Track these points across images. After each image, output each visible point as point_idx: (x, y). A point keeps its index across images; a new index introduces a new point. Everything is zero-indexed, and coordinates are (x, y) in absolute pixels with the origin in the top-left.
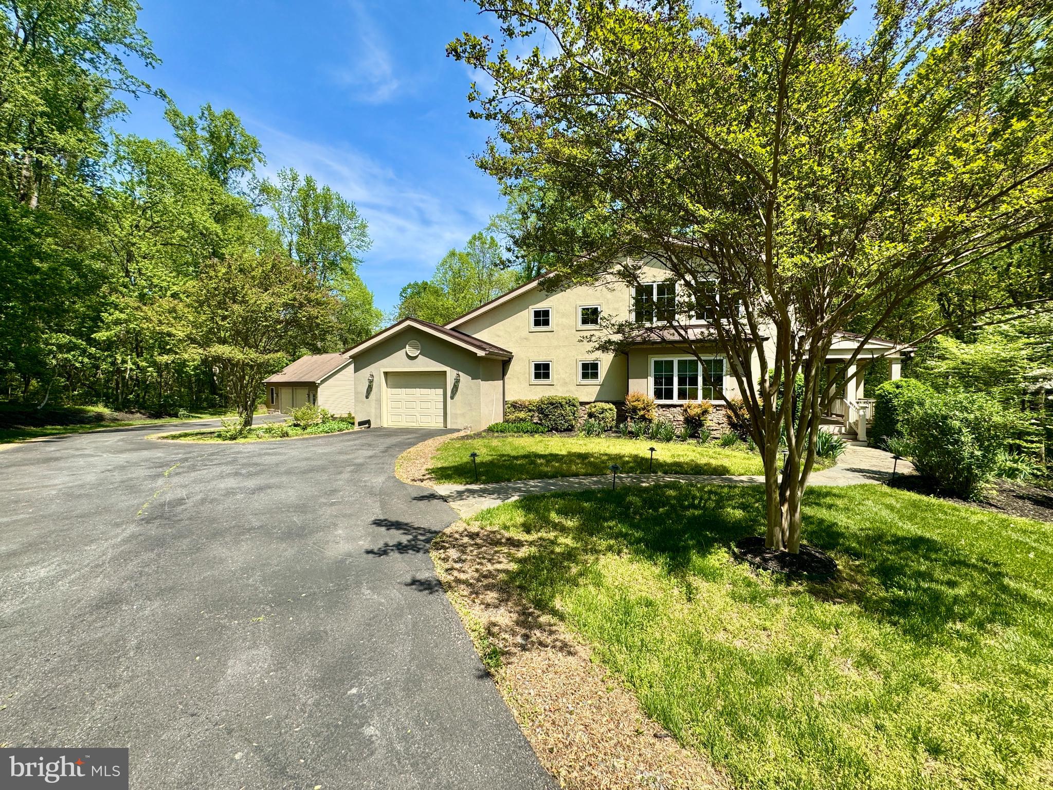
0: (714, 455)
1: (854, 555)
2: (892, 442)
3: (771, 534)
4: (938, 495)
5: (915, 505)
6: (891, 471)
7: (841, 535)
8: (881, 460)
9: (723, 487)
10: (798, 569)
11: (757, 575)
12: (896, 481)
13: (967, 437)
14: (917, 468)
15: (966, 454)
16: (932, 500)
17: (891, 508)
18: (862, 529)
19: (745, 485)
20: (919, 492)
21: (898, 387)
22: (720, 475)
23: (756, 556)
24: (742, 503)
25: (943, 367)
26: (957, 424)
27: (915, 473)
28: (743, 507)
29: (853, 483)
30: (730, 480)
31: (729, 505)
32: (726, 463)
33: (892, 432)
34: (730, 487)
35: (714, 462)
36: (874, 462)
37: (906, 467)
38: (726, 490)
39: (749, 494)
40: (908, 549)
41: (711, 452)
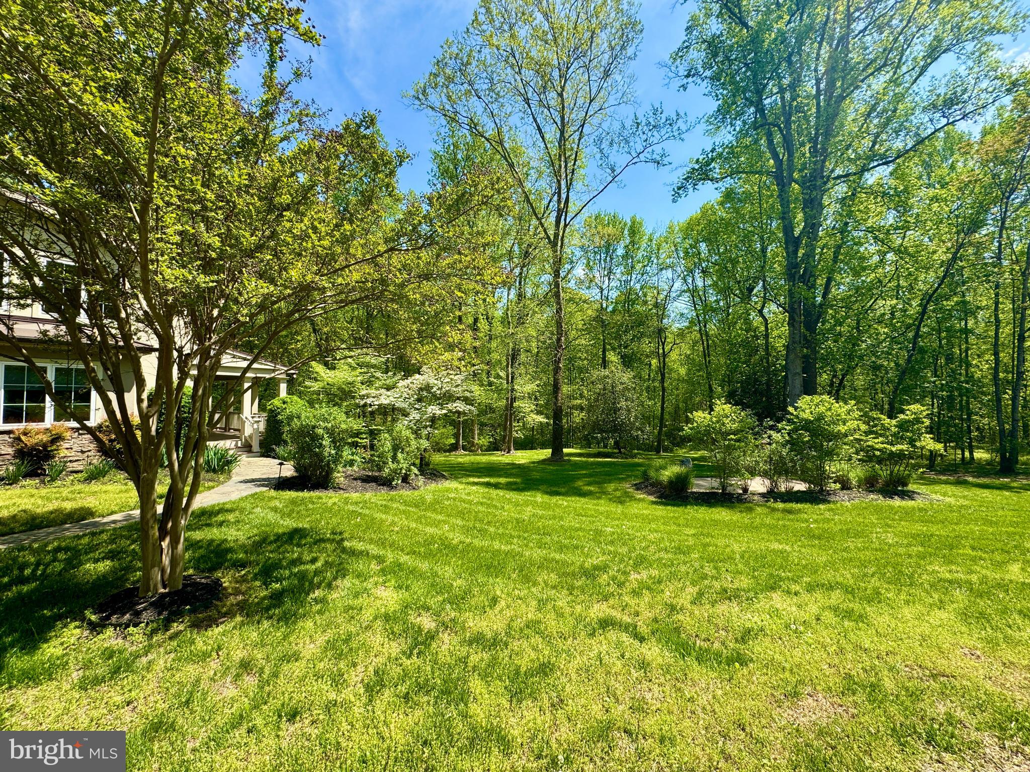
0: (70, 496)
1: (240, 566)
2: (280, 450)
3: (147, 578)
4: (309, 490)
5: (293, 502)
6: (277, 476)
7: (230, 550)
8: (269, 468)
9: (79, 537)
10: (178, 607)
11: (125, 638)
12: (282, 484)
13: (326, 442)
14: (297, 469)
15: (326, 454)
16: (306, 494)
17: (275, 510)
18: (249, 538)
19: (119, 525)
20: (297, 490)
21: (284, 403)
22: (78, 521)
23: (124, 614)
24: (111, 551)
25: (316, 386)
26: (320, 431)
27: (295, 474)
28: (112, 555)
29: (244, 494)
30: (95, 524)
31: (88, 560)
32: (90, 502)
33: (280, 442)
34: (93, 534)
35: (68, 506)
36: (265, 470)
37: (288, 470)
38: (85, 540)
39: (122, 536)
40: (286, 542)
41: (65, 492)
